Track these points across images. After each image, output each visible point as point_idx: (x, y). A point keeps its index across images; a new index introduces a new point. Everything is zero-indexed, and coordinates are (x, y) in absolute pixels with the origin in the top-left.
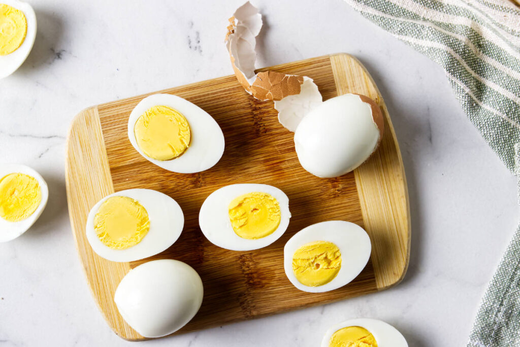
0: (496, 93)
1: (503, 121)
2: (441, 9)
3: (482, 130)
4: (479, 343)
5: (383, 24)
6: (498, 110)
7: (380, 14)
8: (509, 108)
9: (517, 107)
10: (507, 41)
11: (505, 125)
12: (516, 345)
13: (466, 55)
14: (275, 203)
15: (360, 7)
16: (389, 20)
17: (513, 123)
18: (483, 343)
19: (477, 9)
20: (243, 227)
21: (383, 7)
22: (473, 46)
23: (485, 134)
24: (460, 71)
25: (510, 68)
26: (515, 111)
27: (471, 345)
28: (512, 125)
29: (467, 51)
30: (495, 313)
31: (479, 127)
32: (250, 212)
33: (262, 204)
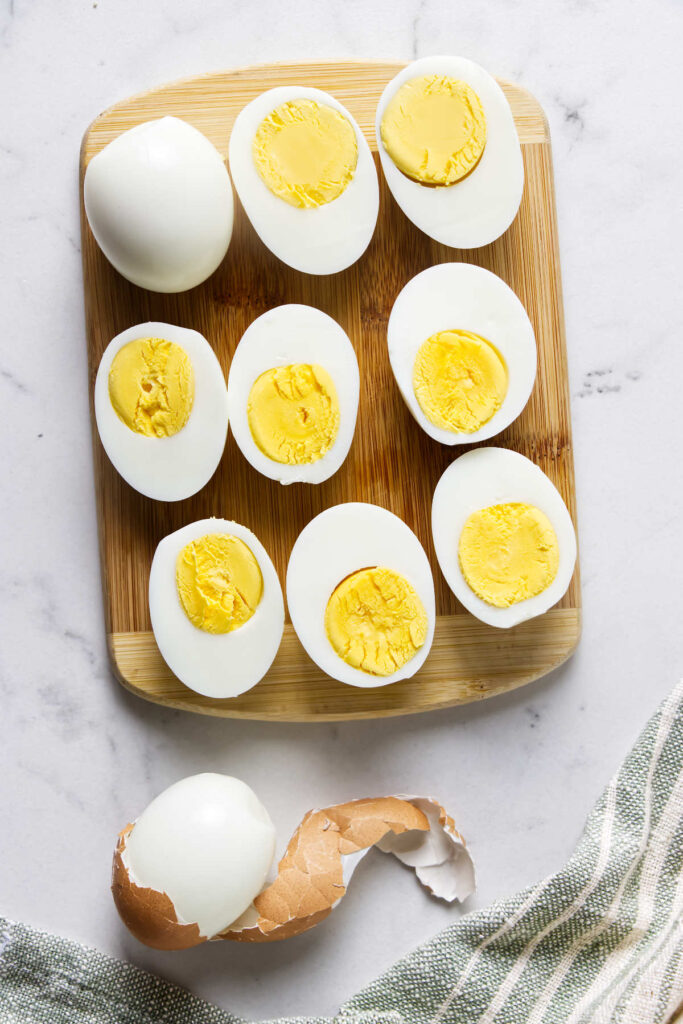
0: (502, 974)
1: (447, 989)
2: (667, 870)
3: (430, 948)
4: (8, 943)
5: (637, 756)
6: (469, 979)
7: (657, 749)
8: (472, 1000)
9: (475, 1016)
10: (604, 997)
11: (439, 993)
12: (3, 1014)
13: (582, 921)
14: (314, 456)
15: (670, 712)
16: (646, 769)
17: (443, 1008)
18: (8, 949)
19: (667, 939)
20: (274, 388)
21: (670, 756)
22: (598, 933)
23: (422, 952)
24: (550, 906)
25: (551, 1003)
26: (466, 1011)
27: (5, 927)
28: (439, 1006)
29: (589, 922)
30: (66, 973)
31: (436, 941)
32: (302, 404)
33: (316, 430)
